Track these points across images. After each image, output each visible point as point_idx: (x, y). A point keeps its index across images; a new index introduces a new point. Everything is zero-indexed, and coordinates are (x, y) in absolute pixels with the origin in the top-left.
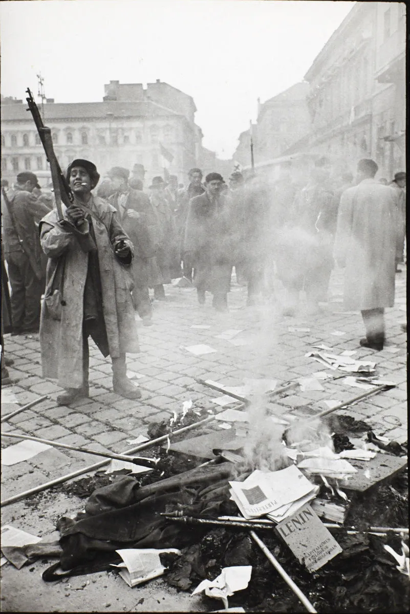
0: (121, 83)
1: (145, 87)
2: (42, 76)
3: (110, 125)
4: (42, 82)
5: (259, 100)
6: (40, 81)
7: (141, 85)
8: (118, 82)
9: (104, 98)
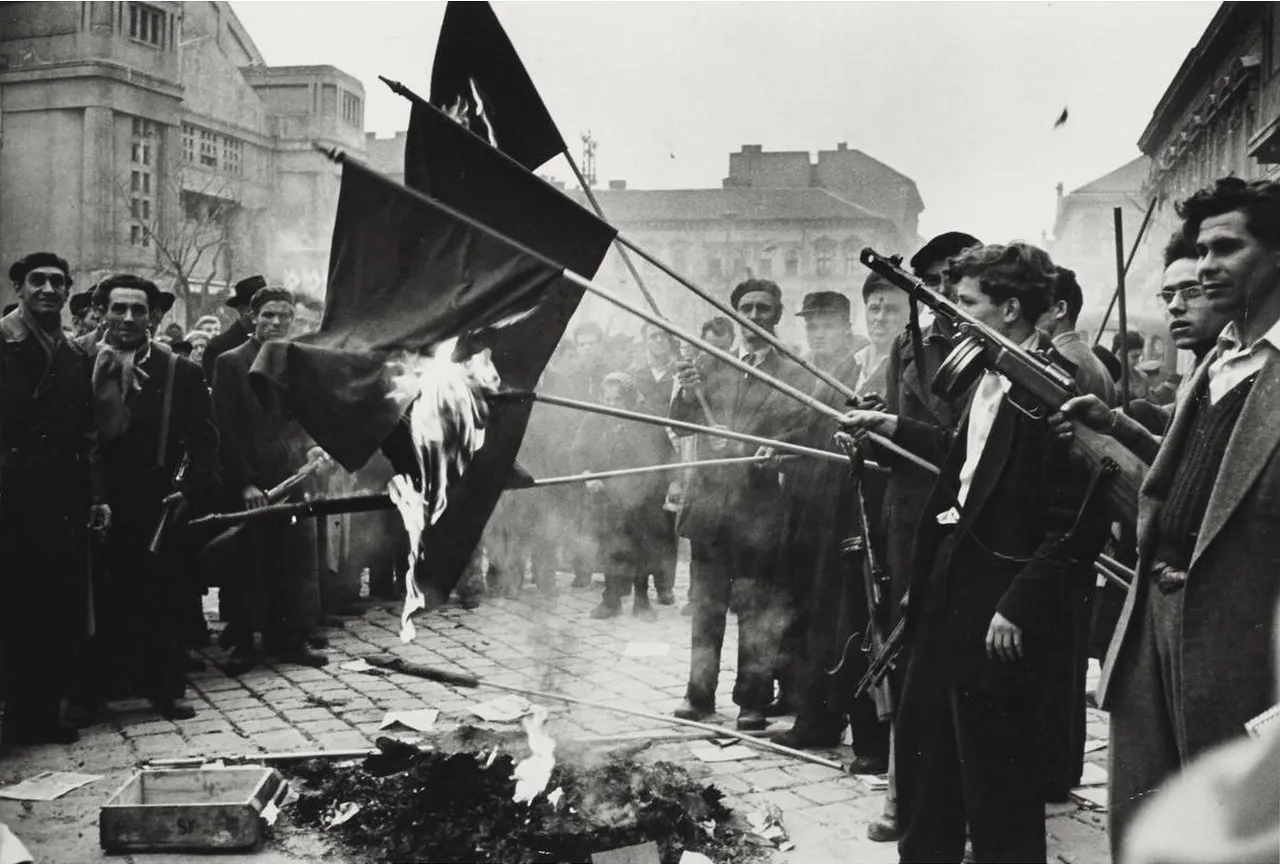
0: (764, 150)
1: (814, 160)
2: (593, 138)
3: (729, 235)
4: (592, 151)
5: (1060, 188)
6: (587, 147)
7: (806, 154)
8: (759, 147)
9: (726, 182)
